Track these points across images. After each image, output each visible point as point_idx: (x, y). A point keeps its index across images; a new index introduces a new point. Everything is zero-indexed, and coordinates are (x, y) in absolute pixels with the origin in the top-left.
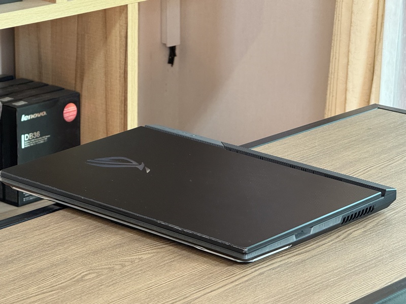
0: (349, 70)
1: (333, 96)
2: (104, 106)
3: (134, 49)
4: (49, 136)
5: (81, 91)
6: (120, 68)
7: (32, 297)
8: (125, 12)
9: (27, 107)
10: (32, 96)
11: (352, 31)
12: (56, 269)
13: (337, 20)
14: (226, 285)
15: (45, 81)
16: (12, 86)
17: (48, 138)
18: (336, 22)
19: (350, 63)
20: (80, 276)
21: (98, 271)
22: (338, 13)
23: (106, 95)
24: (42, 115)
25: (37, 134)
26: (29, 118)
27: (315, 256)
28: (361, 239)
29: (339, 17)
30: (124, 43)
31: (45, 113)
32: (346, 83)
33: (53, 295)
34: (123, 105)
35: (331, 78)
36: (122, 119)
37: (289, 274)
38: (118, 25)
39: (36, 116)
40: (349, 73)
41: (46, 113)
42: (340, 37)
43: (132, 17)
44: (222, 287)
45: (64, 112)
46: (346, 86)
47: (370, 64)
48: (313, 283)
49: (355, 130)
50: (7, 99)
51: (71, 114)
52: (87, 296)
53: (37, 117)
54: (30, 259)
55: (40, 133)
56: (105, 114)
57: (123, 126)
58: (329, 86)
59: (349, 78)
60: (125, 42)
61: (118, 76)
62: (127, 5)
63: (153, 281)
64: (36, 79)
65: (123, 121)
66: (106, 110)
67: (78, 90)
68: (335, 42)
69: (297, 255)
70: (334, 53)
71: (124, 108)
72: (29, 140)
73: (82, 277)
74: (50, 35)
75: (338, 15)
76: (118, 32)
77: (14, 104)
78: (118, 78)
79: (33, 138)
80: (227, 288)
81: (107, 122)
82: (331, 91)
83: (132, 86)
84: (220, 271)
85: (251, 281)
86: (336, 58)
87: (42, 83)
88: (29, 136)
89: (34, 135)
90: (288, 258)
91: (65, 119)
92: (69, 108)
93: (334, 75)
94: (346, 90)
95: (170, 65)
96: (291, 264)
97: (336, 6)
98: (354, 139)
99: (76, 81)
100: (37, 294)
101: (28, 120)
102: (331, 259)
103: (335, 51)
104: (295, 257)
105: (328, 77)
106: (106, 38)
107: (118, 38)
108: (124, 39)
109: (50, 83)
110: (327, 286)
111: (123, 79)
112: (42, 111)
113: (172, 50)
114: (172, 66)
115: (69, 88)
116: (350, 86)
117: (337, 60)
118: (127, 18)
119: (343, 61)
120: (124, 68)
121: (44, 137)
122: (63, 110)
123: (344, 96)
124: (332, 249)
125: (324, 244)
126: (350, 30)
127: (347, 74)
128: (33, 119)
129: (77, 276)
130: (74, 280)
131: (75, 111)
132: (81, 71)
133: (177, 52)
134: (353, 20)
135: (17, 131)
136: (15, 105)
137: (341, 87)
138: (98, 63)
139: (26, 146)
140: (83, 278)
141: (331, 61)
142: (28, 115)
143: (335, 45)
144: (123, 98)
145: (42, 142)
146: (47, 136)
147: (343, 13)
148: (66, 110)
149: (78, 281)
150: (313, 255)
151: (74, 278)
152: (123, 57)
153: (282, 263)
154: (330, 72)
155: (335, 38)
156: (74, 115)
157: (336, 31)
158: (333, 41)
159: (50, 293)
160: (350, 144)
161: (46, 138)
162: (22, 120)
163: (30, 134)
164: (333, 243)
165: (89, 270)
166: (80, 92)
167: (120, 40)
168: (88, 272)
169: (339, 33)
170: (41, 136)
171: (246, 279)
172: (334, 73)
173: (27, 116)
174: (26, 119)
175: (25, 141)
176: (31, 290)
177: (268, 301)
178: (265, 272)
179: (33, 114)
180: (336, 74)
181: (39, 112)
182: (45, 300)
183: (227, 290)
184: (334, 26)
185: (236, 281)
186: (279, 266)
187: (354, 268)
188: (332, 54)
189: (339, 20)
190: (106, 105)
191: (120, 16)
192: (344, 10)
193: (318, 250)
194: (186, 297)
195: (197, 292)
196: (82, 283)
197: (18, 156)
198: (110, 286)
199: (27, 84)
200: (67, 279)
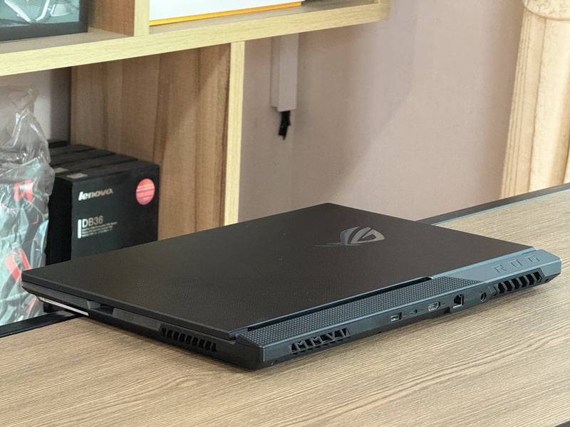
0: (535, 142)
1: (511, 179)
2: (193, 184)
3: (237, 105)
4: (115, 223)
5: (162, 162)
6: (217, 130)
7: (108, 407)
8: (227, 53)
9: (87, 181)
10: (93, 167)
11: (540, 89)
12: (140, 373)
13: (520, 74)
14: (376, 400)
15: (110, 149)
16: (67, 153)
17: (114, 226)
18: (518, 76)
19: (537, 134)
20: (174, 383)
21: (198, 377)
22: (521, 64)
23: (196, 169)
24: (107, 193)
25: (100, 219)
26: (89, 197)
27: (499, 368)
28: (561, 349)
29: (522, 68)
30: (223, 96)
31: (111, 191)
32: (530, 161)
33: (138, 405)
34: (220, 183)
35: (509, 154)
36: (217, 202)
37: (464, 390)
38: (216, 72)
39: (99, 195)
40: (535, 147)
41: (113, 190)
42: (524, 97)
43: (236, 60)
44: (371, 402)
45: (138, 190)
46: (530, 165)
47: (565, 136)
48: (497, 402)
49: (547, 213)
50: (60, 170)
51: (146, 194)
52: (185, 408)
53: (101, 197)
54: (104, 360)
55: (104, 219)
56: (193, 195)
57: (218, 212)
58: (506, 165)
59: (534, 154)
60: (225, 95)
61: (214, 142)
62: (229, 45)
63: (275, 392)
64: (99, 146)
65: (218, 205)
66: (196, 190)
67: (157, 162)
68: (517, 104)
69: (473, 366)
70: (515, 119)
71: (222, 186)
72: (88, 227)
73: (178, 384)
74: (120, 85)
75: (521, 67)
76: (216, 81)
77: (69, 176)
78: (214, 145)
79: (94, 225)
80: (377, 405)
81: (196, 207)
82: (509, 171)
83: (233, 157)
84: (367, 383)
85: (411, 397)
86: (516, 127)
87: (108, 151)
88: (89, 221)
89: (95, 221)
90: (461, 370)
91: (139, 200)
92: (145, 186)
93: (514, 150)
94: (530, 170)
95: (281, 137)
96: (465, 377)
97: (519, 54)
98: (546, 224)
99: (154, 149)
100: (116, 403)
101: (87, 200)
102: (521, 372)
103: (515, 116)
104: (470, 370)
105: (505, 153)
106: (199, 89)
107: (216, 89)
108: (223, 91)
109: (119, 151)
110: (517, 407)
111: (221, 147)
112: (107, 189)
113: (285, 116)
114: (284, 138)
115: (144, 158)
116: (536, 165)
117: (518, 129)
118: (229, 62)
119: (527, 130)
120: (222, 131)
121: (108, 224)
122: (136, 188)
123: (527, 179)
124: (522, 360)
125: (511, 355)
126: (538, 87)
127: (532, 148)
128: (95, 198)
129: (169, 383)
130: (166, 387)
131: (151, 190)
132: (162, 135)
133: (292, 119)
134: (542, 73)
135: (72, 214)
136: (70, 178)
137: (523, 167)
138: (188, 123)
139: (84, 236)
140: (179, 386)
141: (510, 130)
142: (88, 192)
143: (516, 108)
144: (220, 173)
145: (105, 231)
146: (112, 224)
147: (528, 65)
148: (139, 188)
149: (171, 389)
150: (496, 367)
151: (165, 385)
152: (221, 116)
153: (453, 376)
154: (508, 146)
155: (516, 99)
156: (150, 196)
157: (518, 90)
158: (513, 103)
159: (135, 403)
160: (541, 231)
161: (111, 225)
162: (80, 199)
163: (90, 219)
164: (523, 354)
165: (187, 376)
166: (160, 164)
167: (219, 92)
168: (186, 378)
169: (522, 92)
170: (104, 223)
171: (404, 393)
172: (514, 147)
173: (87, 194)
174: (84, 198)
175: (82, 228)
176: (107, 398)
177: (435, 422)
178: (430, 386)
179: (95, 191)
180: (516, 149)
181: (103, 189)
182: (128, 412)
183: (378, 406)
184: (515, 83)
185: (390, 395)
186: (449, 380)
187: (553, 385)
188: (511, 120)
189: (522, 74)
190: (196, 182)
191: (220, 60)
192: (530, 60)
193: (503, 361)
194: (323, 414)
195: (336, 409)
196: (177, 392)
197: (73, 248)
198: (215, 397)
199: (87, 152)
200: (158, 386)
